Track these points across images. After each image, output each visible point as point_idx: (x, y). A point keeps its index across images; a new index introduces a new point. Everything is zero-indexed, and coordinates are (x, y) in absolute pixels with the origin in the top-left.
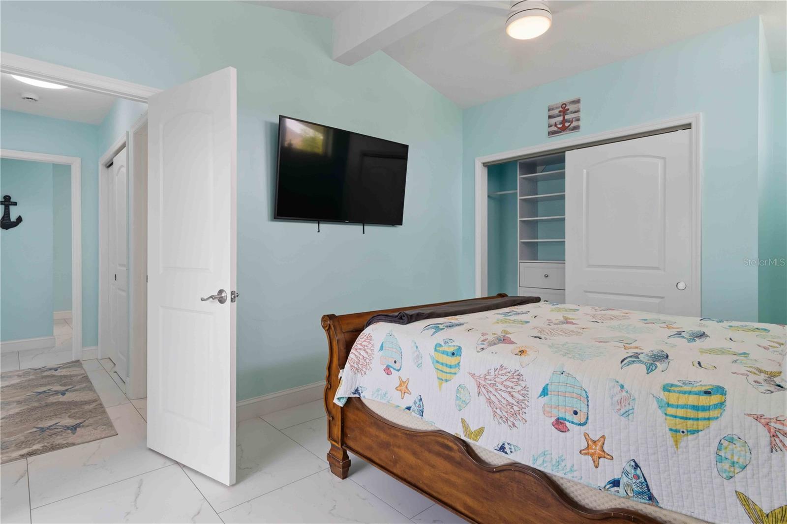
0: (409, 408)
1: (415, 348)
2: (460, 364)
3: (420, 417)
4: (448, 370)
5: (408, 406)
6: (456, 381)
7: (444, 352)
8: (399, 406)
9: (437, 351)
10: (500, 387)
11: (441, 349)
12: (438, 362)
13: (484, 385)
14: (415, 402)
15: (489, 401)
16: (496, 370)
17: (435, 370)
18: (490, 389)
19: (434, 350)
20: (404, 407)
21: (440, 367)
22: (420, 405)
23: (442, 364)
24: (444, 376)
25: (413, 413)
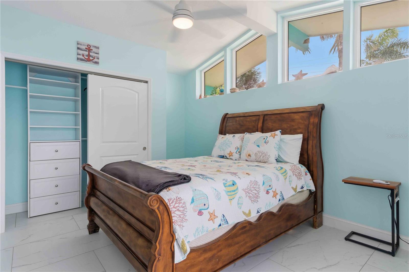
0: (220, 225)
1: (215, 190)
2: (238, 187)
3: (227, 225)
4: (234, 193)
5: (219, 224)
6: (237, 196)
7: (229, 186)
8: (214, 229)
9: (226, 187)
10: (253, 189)
11: (227, 185)
12: (228, 192)
13: (247, 191)
14: (222, 220)
15: (250, 197)
16: (250, 183)
17: (227, 196)
18: (250, 192)
19: (224, 187)
20: (217, 226)
21: (229, 194)
22: (224, 219)
23: (230, 192)
24: (231, 197)
25: (223, 226)
